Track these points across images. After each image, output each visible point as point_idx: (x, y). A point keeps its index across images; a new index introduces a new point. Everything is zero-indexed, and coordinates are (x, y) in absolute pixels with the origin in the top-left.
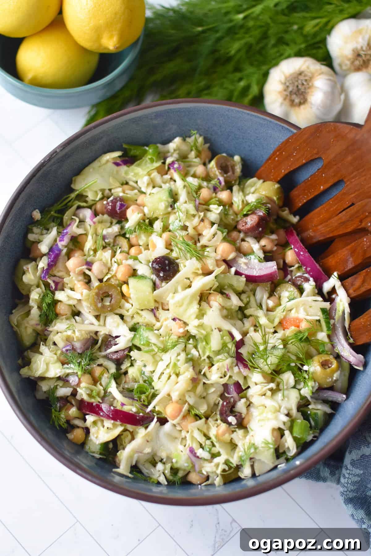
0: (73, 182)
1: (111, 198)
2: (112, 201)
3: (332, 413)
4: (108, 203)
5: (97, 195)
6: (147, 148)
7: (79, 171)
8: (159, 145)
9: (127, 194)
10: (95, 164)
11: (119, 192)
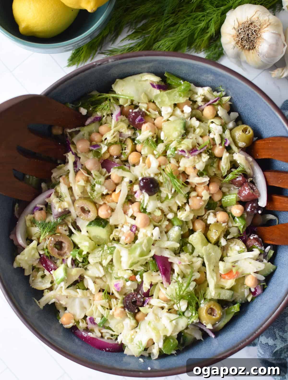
0: (115, 83)
1: (136, 110)
2: (135, 113)
3: (201, 340)
4: (132, 112)
5: (127, 102)
6: (182, 83)
7: (123, 77)
8: (192, 85)
9: (149, 112)
10: (137, 77)
11: (143, 107)
